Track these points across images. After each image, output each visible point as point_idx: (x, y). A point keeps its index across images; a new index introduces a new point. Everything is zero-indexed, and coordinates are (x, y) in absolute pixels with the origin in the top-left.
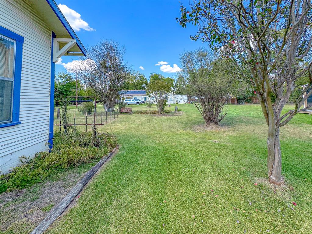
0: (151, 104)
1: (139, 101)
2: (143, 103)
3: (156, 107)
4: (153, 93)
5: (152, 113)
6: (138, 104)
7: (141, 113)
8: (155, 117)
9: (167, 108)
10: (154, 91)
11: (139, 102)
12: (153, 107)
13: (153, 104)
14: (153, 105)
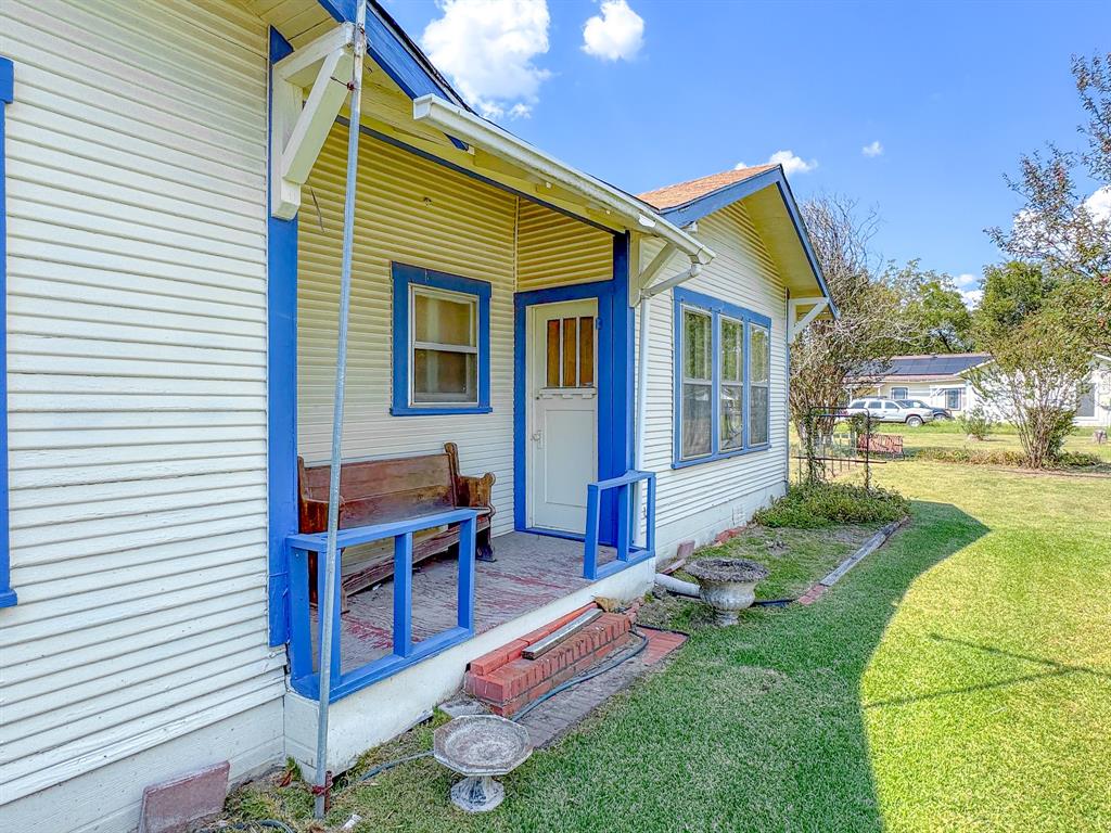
0: (987, 423)
1: (922, 406)
2: (941, 420)
3: (1016, 439)
4: (1004, 378)
5: (995, 461)
6: (916, 424)
7: (941, 455)
8: (1007, 474)
9: (1070, 445)
10: (1011, 373)
11: (923, 412)
12: (999, 437)
13: (999, 425)
14: (1001, 430)
